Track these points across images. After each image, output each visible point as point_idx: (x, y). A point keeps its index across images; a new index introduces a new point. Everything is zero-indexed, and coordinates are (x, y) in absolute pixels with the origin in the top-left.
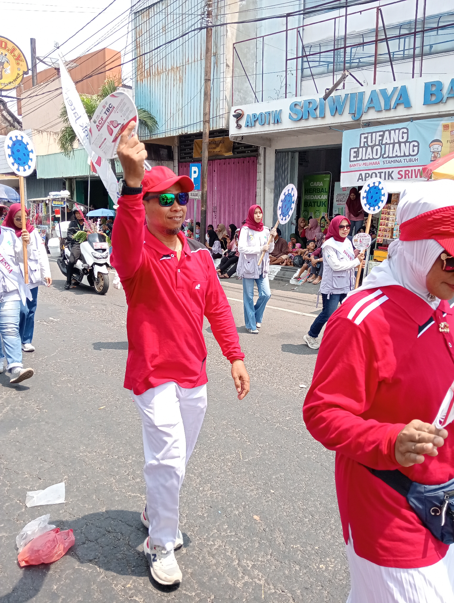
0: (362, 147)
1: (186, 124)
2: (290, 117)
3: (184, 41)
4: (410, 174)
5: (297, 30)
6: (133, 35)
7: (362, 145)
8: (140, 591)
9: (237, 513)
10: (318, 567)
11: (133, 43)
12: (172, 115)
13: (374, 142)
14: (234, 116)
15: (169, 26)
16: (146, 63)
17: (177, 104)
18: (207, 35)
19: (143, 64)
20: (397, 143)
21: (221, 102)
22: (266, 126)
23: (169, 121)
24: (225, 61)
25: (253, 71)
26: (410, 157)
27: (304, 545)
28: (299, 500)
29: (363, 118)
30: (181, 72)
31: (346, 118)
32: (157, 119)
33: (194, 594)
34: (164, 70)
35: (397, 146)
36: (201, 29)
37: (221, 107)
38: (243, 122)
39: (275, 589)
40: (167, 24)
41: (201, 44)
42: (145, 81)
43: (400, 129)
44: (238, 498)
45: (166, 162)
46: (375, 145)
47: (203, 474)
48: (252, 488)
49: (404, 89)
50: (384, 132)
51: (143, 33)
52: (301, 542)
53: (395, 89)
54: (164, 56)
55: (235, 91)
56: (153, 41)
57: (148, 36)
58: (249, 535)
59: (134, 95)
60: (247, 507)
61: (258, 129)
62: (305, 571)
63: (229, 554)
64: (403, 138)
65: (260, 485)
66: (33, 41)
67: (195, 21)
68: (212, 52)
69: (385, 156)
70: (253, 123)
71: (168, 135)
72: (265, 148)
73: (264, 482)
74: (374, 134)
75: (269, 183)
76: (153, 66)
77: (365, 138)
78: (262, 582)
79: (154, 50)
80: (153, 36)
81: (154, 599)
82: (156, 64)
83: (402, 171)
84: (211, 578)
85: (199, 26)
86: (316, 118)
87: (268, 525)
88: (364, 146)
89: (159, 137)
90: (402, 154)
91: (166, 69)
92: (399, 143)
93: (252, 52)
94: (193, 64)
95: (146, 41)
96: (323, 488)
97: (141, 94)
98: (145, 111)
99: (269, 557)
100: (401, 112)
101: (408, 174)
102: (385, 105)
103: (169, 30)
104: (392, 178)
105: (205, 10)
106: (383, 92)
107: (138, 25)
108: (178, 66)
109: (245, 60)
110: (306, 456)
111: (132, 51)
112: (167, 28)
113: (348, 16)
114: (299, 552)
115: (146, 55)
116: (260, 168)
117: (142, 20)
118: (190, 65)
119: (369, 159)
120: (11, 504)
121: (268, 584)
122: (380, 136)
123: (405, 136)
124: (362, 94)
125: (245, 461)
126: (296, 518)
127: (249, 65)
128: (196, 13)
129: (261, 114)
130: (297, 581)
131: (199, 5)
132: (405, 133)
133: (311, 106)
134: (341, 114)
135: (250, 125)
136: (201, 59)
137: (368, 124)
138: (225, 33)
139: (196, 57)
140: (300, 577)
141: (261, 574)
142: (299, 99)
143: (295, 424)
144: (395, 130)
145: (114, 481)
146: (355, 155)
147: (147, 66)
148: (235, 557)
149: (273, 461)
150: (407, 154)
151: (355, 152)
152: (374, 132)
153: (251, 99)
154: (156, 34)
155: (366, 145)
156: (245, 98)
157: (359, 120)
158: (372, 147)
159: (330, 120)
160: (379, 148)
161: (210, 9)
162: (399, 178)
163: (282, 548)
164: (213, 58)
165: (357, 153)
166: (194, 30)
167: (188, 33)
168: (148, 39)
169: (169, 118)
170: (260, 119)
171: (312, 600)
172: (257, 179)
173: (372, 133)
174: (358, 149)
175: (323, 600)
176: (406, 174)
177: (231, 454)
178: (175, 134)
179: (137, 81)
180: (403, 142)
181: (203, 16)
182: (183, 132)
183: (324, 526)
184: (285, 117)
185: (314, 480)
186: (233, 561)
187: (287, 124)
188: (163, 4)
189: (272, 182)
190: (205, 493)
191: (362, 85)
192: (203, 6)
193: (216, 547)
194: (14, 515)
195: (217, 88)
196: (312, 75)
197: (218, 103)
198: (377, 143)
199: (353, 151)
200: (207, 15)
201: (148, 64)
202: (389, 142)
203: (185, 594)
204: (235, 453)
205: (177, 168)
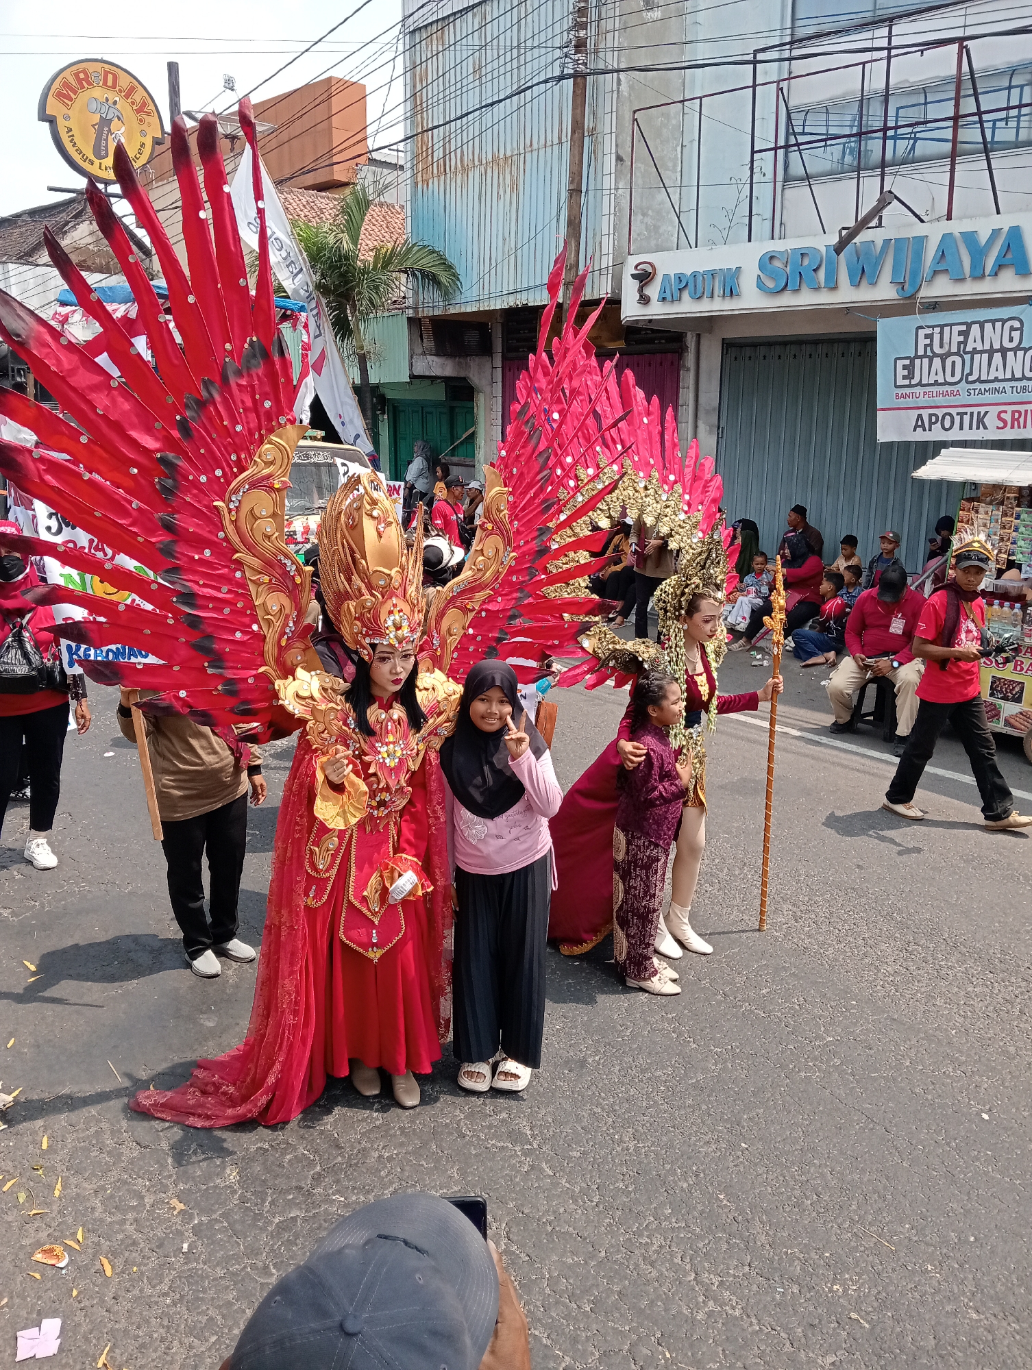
0: (921, 357)
1: (525, 285)
2: (760, 285)
3: (522, 103)
4: (1022, 420)
5: (778, 86)
6: (408, 81)
7: (921, 352)
8: (539, 1320)
9: (685, 1185)
10: (831, 1290)
11: (408, 103)
12: (494, 264)
13: (946, 347)
14: (634, 276)
15: (489, 68)
16: (436, 147)
17: (504, 239)
18: (574, 92)
19: (430, 150)
20: (997, 351)
21: (605, 239)
22: (706, 300)
23: (487, 276)
24: (613, 151)
25: (675, 166)
26: (1024, 383)
27: (806, 1249)
28: (793, 1163)
29: (922, 294)
30: (514, 168)
31: (884, 291)
32: (460, 270)
33: (627, 1328)
34: (476, 163)
35: (997, 357)
36: (562, 77)
37: (604, 251)
38: (653, 291)
39: (759, 1324)
40: (483, 64)
41: (560, 108)
42: (434, 184)
43: (1004, 321)
44: (685, 1157)
45: (477, 359)
46: (949, 354)
47: (617, 1108)
48: (707, 1138)
49: (1015, 232)
50: (969, 325)
51: (430, 81)
52: (800, 1244)
53: (996, 232)
54: (477, 133)
55: (636, 214)
56: (453, 101)
57: (441, 89)
58: (710, 1227)
59: (409, 214)
60: (702, 1175)
61: (687, 307)
62: (808, 1296)
63: (678, 1260)
64: (1011, 340)
65: (721, 1132)
66: (173, 69)
67: (547, 62)
68: (586, 127)
69: (971, 378)
70: (676, 294)
71: (484, 307)
72: (699, 336)
73: (729, 1126)
74: (947, 329)
75: (707, 412)
76: (453, 154)
77: (927, 336)
78: (737, 1313)
79: (455, 120)
80: (453, 89)
81: (564, 1333)
82: (459, 151)
83: (1006, 412)
84: (652, 1303)
85: (557, 73)
86: (817, 289)
87: (742, 1211)
88: (925, 356)
89: (463, 310)
90: (1009, 376)
91: (480, 161)
92: (1004, 351)
93: (674, 122)
94: (542, 152)
95: (435, 99)
96: (835, 1140)
97: (425, 212)
98: (433, 252)
99: (747, 1268)
100: (1009, 283)
101: (1018, 420)
102: (973, 267)
103: (489, 77)
104: (985, 428)
105: (571, 37)
106: (970, 238)
107: (418, 62)
108: (509, 154)
109: (658, 141)
110: (803, 1074)
111: (405, 119)
112: (483, 73)
113: (892, 60)
114: (797, 1262)
115: (435, 131)
116: (687, 379)
117: (427, 48)
118: (535, 153)
119: (936, 383)
120: (295, 1156)
121: (748, 1316)
122: (960, 333)
123: (1016, 334)
124: (921, 240)
125: (690, 1082)
126: (789, 1198)
127: (666, 151)
128: (549, 43)
129: (695, 275)
130: (795, 1312)
131: (557, 25)
132: (1017, 329)
133: (806, 262)
134: (874, 284)
135: (669, 298)
136: (560, 142)
137: (934, 306)
138: (615, 88)
139: (549, 137)
140: (800, 1305)
141: (734, 1298)
142: (778, 246)
143: (780, 1005)
144: (993, 322)
145: (462, 1116)
146: (906, 372)
147: (438, 154)
148: (688, 1267)
149: (742, 1084)
150: (1018, 375)
151: (905, 367)
152: (947, 325)
153: (670, 228)
154: (459, 86)
155: (929, 353)
156: (656, 228)
157: (913, 296)
158: (943, 358)
159: (847, 295)
160: (958, 360)
161: (582, 34)
162: (998, 428)
163: (768, 1253)
164: (586, 139)
165: (910, 368)
166: (545, 82)
167: (531, 87)
168: (441, 96)
169: (487, 270)
170: (691, 285)
171: (821, 1345)
172: (680, 402)
173: (942, 327)
174: (912, 360)
175: (841, 1346)
176: (1013, 419)
177: (663, 1068)
178: (499, 305)
179: (416, 183)
180: (1010, 350)
181: (565, 50)
182: (518, 302)
183: (839, 1215)
184: (748, 283)
185: (819, 1125)
186: (686, 1274)
187: (751, 300)
188: (474, 15)
189: (714, 409)
190: (625, 1145)
191: (922, 221)
192: (566, 27)
193: (655, 1247)
194: (306, 1177)
195: (595, 207)
196: (808, 177)
197: (597, 240)
198: (954, 349)
199: (900, 363)
200: (576, 46)
201: (441, 149)
202: (980, 348)
203: (613, 1328)
204: (672, 1066)
205: (499, 371)
